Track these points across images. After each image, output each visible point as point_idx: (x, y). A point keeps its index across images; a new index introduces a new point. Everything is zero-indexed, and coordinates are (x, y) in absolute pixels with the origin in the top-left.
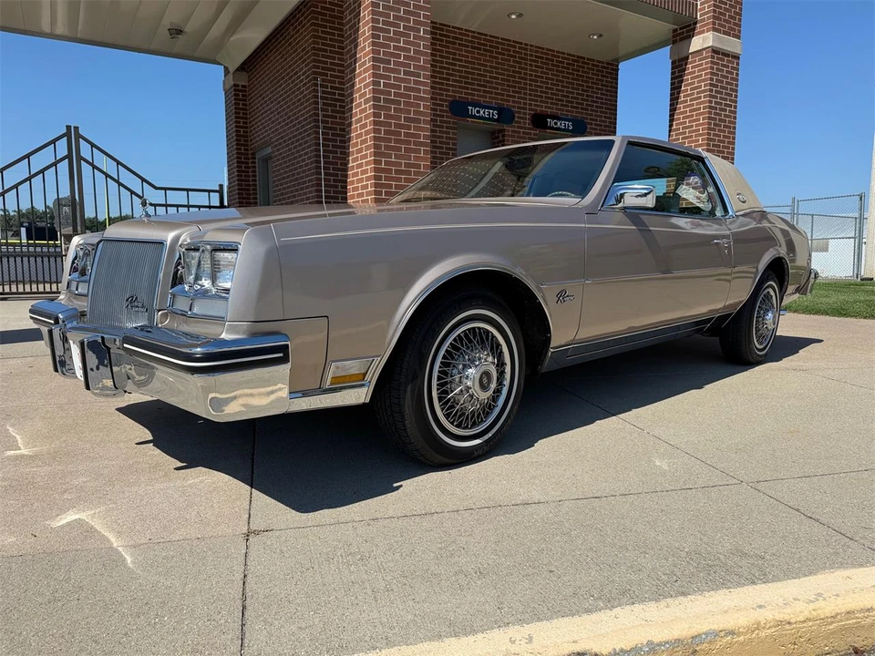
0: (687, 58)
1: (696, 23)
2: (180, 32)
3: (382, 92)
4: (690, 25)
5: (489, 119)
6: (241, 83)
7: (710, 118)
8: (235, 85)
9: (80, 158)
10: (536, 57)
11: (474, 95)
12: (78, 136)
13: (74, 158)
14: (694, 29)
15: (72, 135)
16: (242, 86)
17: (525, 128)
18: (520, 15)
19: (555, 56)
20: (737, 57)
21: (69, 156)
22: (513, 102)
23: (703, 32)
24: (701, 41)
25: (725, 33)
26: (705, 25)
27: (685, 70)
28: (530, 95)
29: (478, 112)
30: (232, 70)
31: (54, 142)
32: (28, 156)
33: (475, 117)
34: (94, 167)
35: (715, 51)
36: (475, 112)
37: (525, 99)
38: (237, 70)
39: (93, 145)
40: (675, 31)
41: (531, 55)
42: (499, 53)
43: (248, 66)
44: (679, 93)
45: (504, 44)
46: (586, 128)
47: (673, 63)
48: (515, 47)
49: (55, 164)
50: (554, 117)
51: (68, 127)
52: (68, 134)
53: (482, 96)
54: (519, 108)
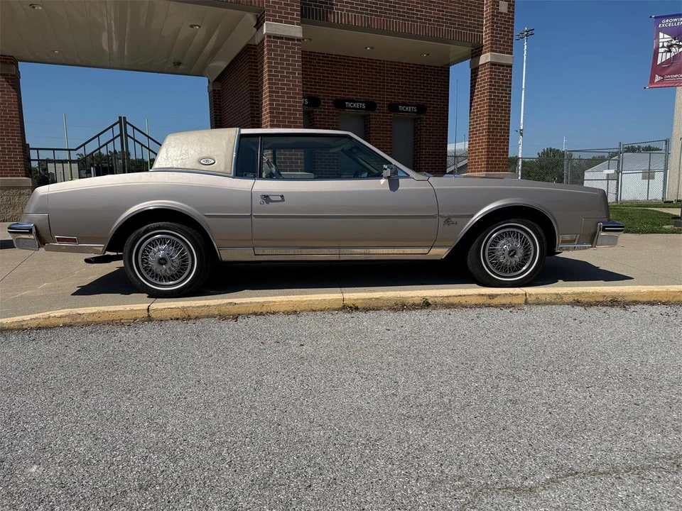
0: (478, 68)
1: (482, 47)
2: (179, 64)
3: (274, 109)
4: (479, 48)
5: (359, 109)
6: (217, 89)
7: (489, 106)
8: (214, 90)
9: (127, 136)
10: (391, 68)
11: (349, 95)
12: (126, 123)
13: (123, 136)
14: (482, 50)
15: (122, 122)
16: (218, 90)
17: (384, 113)
18: (372, 48)
19: (404, 66)
20: (510, 66)
21: (121, 135)
22: (375, 97)
23: (485, 52)
24: (485, 58)
25: (500, 52)
26: (487, 48)
27: (477, 75)
28: (387, 92)
29: (352, 105)
30: (211, 81)
31: (112, 127)
32: (98, 136)
33: (350, 108)
34: (135, 140)
35: (492, 64)
36: (350, 105)
37: (384, 95)
38: (215, 81)
39: (134, 128)
40: (472, 50)
41: (387, 67)
42: (366, 68)
43: (221, 78)
44: (474, 89)
45: (369, 62)
46: (426, 110)
47: (472, 70)
48: (376, 63)
49: (113, 140)
50: (403, 104)
51: (120, 118)
52: (120, 122)
53: (355, 95)
54: (380, 100)
